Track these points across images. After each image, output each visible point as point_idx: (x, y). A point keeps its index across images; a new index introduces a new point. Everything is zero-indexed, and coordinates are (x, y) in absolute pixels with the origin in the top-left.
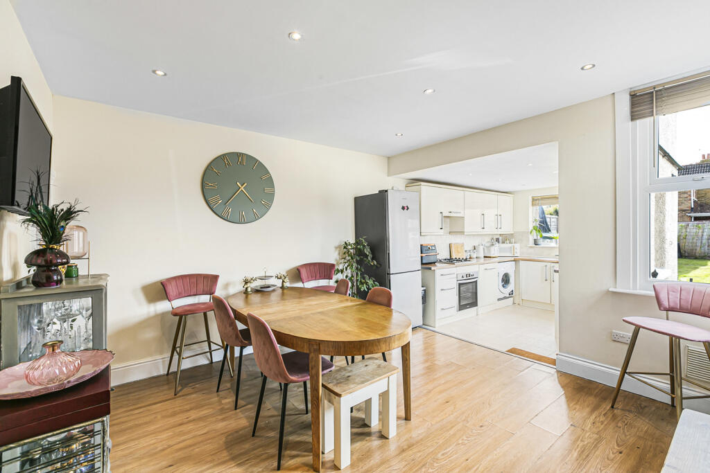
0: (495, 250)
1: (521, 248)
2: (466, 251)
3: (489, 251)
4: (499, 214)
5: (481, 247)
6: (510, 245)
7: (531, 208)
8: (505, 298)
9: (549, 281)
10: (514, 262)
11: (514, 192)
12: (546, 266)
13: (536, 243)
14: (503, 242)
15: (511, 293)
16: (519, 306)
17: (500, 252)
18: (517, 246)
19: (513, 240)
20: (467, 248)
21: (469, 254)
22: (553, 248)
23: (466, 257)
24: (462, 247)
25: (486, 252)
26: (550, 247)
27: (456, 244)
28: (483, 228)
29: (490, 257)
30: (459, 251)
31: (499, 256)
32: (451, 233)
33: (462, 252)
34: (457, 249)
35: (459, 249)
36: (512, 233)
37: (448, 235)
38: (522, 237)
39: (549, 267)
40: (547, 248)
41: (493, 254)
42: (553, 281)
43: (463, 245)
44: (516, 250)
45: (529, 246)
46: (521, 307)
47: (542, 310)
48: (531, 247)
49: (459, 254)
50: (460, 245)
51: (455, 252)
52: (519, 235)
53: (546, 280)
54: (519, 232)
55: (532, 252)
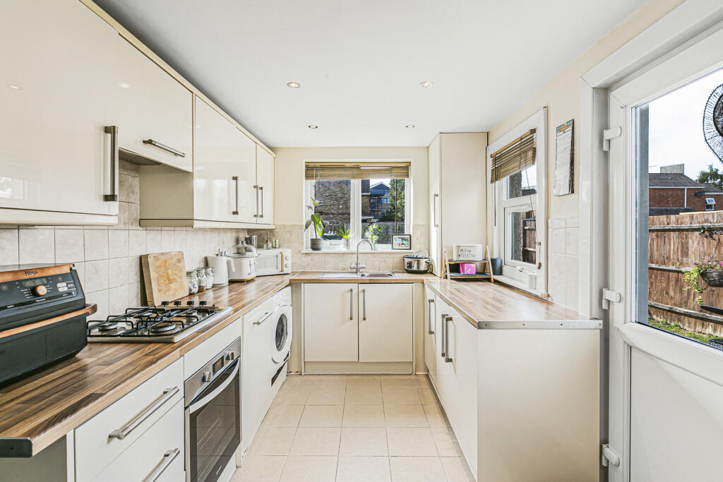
1: (293, 256)
2: (189, 274)
3: (239, 267)
5: (221, 260)
6: (275, 251)
7: (304, 183)
8: (279, 371)
9: (355, 320)
10: (290, 289)
12: (351, 291)
13: (315, 245)
14: (261, 247)
15: (287, 356)
16: (300, 378)
18: (287, 252)
20: (188, 266)
21: (195, 280)
22: (344, 254)
23: (190, 290)
24: (178, 264)
25: (234, 270)
26: (338, 254)
27: (162, 258)
28: (236, 213)
29: (241, 282)
30: (171, 278)
31: (257, 277)
32: (142, 222)
33: (178, 279)
34: (166, 270)
35: (170, 270)
36: (273, 227)
37: (134, 228)
38: (291, 235)
39: (355, 291)
40: (332, 255)
41: (249, 274)
42: (364, 319)
43: (179, 257)
44: (285, 262)
45: (302, 252)
46: (303, 378)
47: (345, 378)
48: (306, 254)
49: (171, 285)
50: (171, 258)
51: (158, 283)
52: (286, 232)
53: (351, 319)
54: (284, 226)
55: (308, 264)
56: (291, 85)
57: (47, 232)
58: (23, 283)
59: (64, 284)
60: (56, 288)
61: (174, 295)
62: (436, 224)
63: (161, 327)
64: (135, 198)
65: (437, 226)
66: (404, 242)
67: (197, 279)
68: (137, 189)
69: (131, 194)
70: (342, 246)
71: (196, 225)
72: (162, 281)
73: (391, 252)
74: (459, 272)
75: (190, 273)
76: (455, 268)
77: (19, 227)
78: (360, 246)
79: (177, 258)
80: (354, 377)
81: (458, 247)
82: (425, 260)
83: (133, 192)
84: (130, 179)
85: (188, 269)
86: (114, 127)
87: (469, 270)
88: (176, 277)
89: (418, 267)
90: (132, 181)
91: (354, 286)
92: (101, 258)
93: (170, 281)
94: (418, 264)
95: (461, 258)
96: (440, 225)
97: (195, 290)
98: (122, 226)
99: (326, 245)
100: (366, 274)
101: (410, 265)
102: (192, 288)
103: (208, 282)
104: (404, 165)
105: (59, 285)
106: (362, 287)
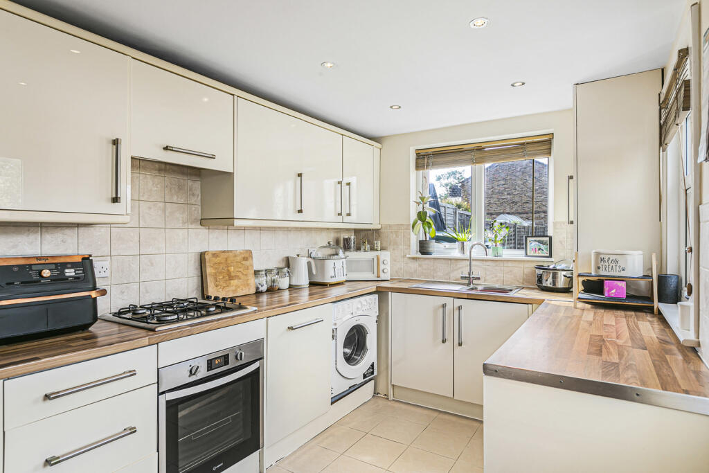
0: (336, 269)
1: (393, 260)
2: (257, 273)
3: (322, 269)
4: (345, 181)
5: (303, 261)
6: (372, 255)
7: (414, 175)
8: (354, 388)
9: (449, 343)
10: (376, 296)
11: (381, 138)
12: (444, 306)
13: (423, 248)
14: (358, 249)
15: (369, 375)
16: (385, 402)
17: (350, 270)
18: (385, 256)
19: (378, 244)
20: (258, 264)
22: (457, 260)
23: (257, 288)
24: (244, 262)
25: (314, 272)
26: (450, 259)
27: (223, 256)
28: (300, 211)
29: (324, 285)
30: (233, 274)
31: (347, 281)
32: (203, 222)
33: (242, 277)
34: (228, 267)
35: (232, 268)
36: (379, 227)
37: (193, 226)
38: (397, 236)
39: (449, 307)
40: (443, 261)
41: (332, 277)
42: (460, 344)
43: (247, 255)
44: (382, 266)
45: (409, 256)
46: (389, 403)
47: (436, 414)
48: (414, 258)
49: (232, 281)
50: (235, 256)
51: (216, 280)
52: (391, 232)
53: (444, 341)
54: (390, 226)
55: (415, 271)
56: (326, 65)
57: (103, 230)
58: (33, 267)
59: (73, 270)
60: (63, 273)
61: (235, 291)
62: (571, 220)
63: (164, 316)
64: (197, 200)
65: (572, 223)
66: (542, 247)
67: (265, 278)
68: (198, 192)
69: (191, 196)
70: (457, 251)
71: (237, 223)
72: (221, 277)
73: (521, 260)
74: (602, 293)
75: (259, 271)
76: (594, 286)
77: (78, 225)
78: (473, 250)
79: (243, 256)
80: (446, 417)
81: (598, 254)
82: (564, 273)
83: (193, 195)
84: (190, 183)
85: (256, 268)
86: (118, 139)
87: (615, 291)
88: (239, 274)
89: (554, 283)
90: (192, 185)
91: (449, 301)
92: (157, 252)
93: (231, 278)
94: (554, 277)
95: (602, 272)
96: (575, 222)
97: (264, 288)
98: (181, 225)
99: (438, 249)
100: (480, 288)
101: (540, 279)
102: (260, 286)
103: (284, 283)
104: (546, 138)
105: (67, 271)
106: (458, 302)
